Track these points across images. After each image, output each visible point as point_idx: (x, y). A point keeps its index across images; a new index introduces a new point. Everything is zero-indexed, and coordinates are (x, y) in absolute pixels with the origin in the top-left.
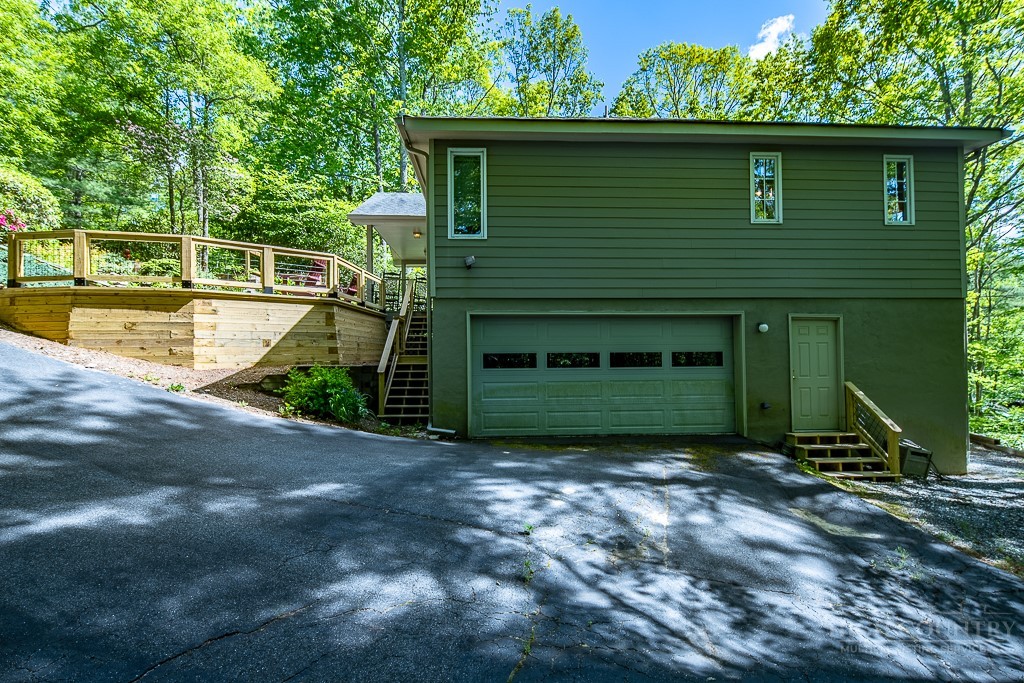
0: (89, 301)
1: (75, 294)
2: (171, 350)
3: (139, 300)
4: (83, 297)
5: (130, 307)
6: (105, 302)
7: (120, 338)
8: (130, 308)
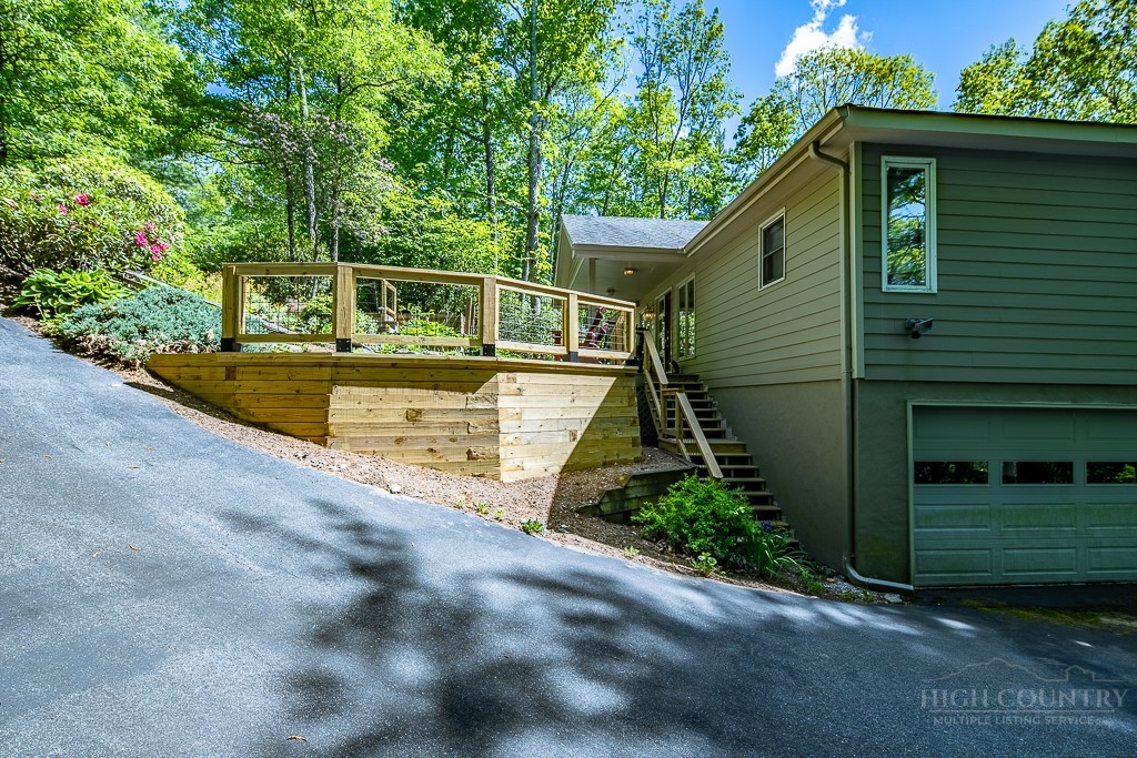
0: (357, 376)
1: (337, 364)
2: (469, 452)
3: (425, 375)
4: (347, 370)
5: (413, 385)
6: (378, 377)
7: (400, 435)
8: (413, 387)
